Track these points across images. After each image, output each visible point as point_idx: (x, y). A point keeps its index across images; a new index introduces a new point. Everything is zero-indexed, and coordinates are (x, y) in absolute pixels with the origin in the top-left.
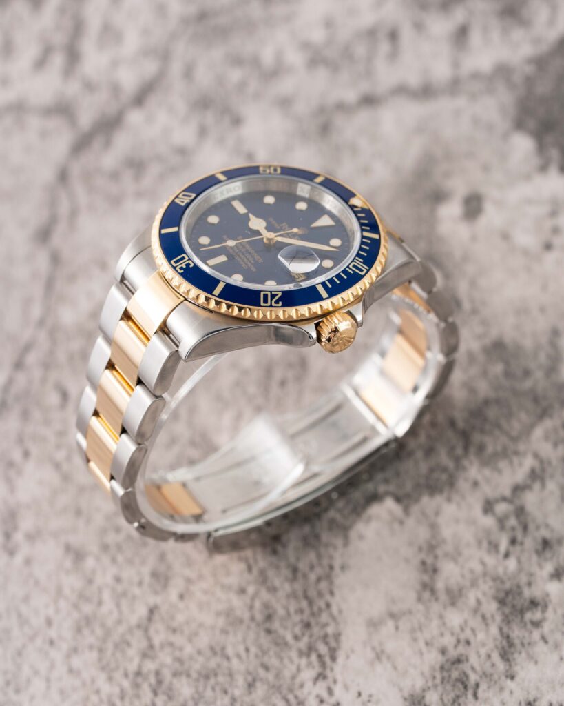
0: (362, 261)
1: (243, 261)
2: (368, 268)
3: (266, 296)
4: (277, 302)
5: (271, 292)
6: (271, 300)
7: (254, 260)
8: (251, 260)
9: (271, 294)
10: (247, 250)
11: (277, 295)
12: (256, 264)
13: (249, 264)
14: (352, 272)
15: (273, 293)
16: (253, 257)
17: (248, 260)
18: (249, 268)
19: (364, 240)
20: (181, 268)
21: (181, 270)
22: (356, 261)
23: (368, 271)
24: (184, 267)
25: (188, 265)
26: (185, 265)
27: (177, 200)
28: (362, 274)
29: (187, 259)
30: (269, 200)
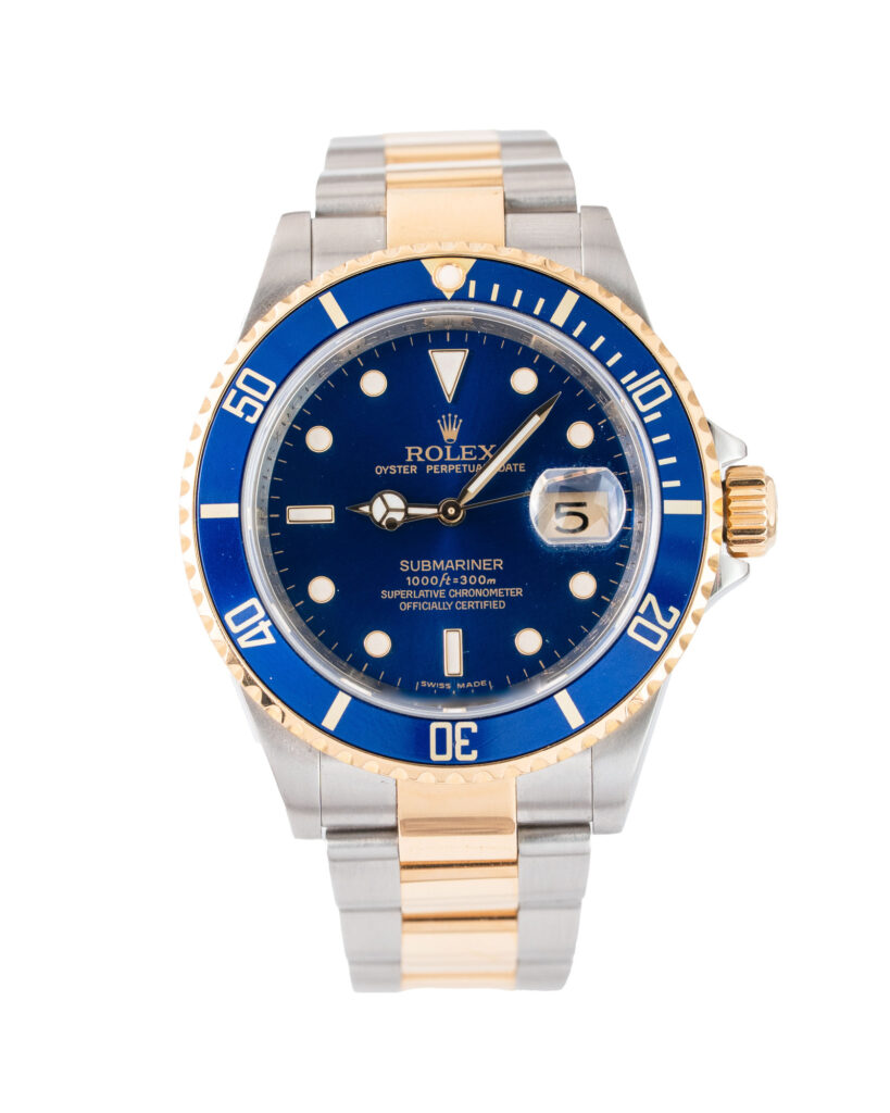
0: (634, 374)
1: (483, 599)
2: (657, 373)
3: (640, 629)
4: (667, 616)
5: (636, 613)
6: (655, 622)
7: (489, 575)
8: (482, 579)
9: (644, 616)
10: (452, 573)
11: (650, 605)
12: (503, 579)
13: (498, 592)
14: (658, 415)
15: (642, 610)
16: (477, 573)
17: (483, 587)
18: (507, 599)
19: (576, 333)
20: (465, 750)
21: (470, 753)
22: (629, 388)
23: (664, 375)
24: (466, 742)
25: (466, 733)
26: (463, 738)
27: (243, 642)
28: (668, 394)
29: (448, 726)
30: (320, 439)
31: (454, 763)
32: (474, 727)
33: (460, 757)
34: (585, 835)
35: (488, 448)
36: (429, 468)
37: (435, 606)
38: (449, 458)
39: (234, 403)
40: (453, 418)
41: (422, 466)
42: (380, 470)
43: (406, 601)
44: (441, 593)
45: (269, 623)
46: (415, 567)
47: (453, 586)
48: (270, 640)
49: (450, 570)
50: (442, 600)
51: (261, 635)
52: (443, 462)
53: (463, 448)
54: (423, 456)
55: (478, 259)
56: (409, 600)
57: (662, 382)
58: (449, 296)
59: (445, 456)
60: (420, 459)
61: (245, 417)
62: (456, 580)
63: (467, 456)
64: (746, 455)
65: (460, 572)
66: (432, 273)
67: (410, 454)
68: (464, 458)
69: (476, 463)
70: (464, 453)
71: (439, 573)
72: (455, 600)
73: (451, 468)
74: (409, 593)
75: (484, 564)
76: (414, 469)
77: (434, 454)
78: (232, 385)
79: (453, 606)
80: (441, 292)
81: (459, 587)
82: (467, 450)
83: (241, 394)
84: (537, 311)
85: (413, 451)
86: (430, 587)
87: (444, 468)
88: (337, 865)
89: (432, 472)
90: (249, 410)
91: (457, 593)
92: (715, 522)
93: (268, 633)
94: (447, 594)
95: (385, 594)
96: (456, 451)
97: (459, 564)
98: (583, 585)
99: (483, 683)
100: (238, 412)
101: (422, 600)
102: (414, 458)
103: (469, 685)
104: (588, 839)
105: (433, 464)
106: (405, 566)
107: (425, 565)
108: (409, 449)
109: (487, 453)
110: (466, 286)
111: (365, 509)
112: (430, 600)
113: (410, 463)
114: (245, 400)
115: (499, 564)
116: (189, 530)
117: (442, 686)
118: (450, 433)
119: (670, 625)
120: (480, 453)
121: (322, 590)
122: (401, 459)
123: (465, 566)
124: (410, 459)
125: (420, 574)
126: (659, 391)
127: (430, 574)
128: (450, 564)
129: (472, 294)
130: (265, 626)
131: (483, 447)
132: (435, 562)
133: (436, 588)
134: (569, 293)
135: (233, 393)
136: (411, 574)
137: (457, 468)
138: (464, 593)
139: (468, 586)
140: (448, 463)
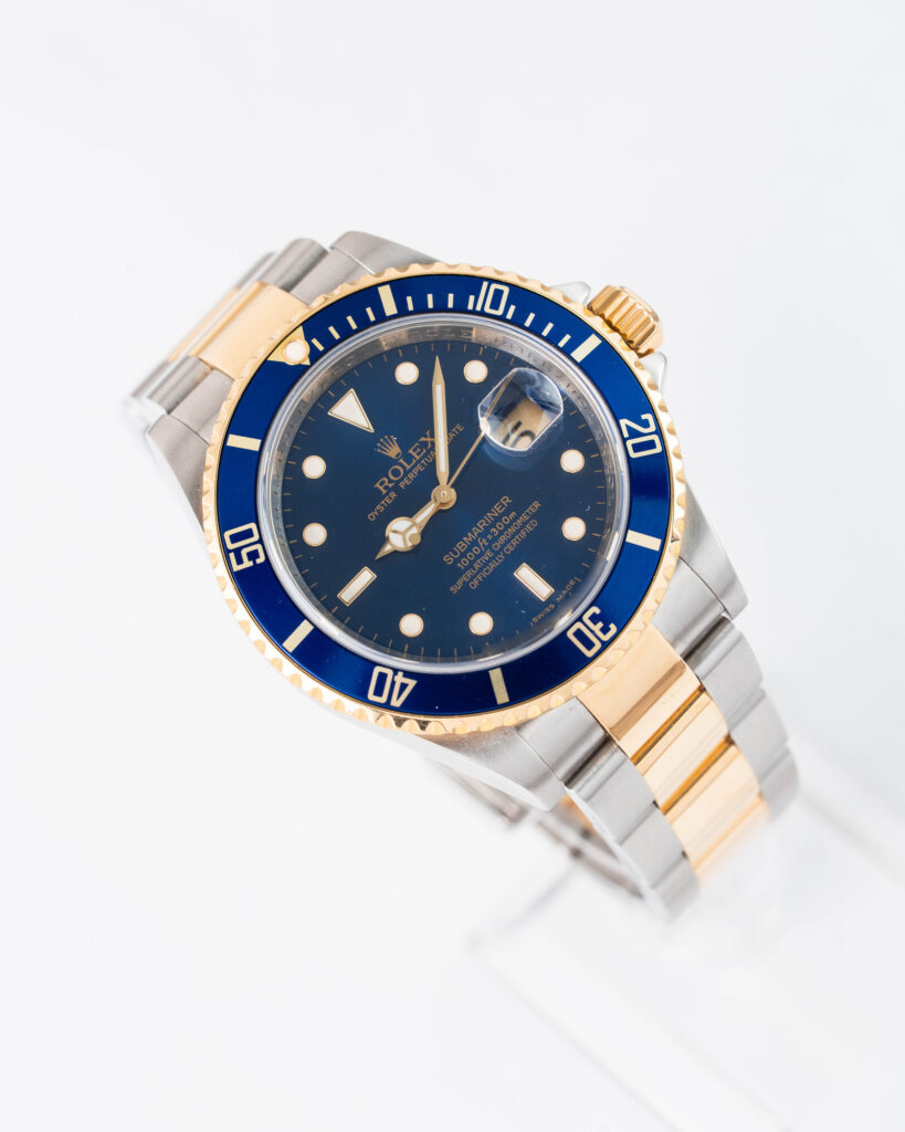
0: (472, 298)
1: (518, 531)
2: (485, 284)
3: (637, 448)
4: (645, 424)
5: (624, 441)
6: (642, 435)
7: (506, 513)
8: (506, 520)
9: (631, 437)
10: (483, 535)
12: (518, 506)
13: (524, 517)
14: (512, 308)
15: (626, 435)
16: (498, 519)
17: (511, 524)
18: (534, 516)
19: (411, 308)
20: (605, 630)
21: (609, 629)
22: (478, 308)
23: (491, 281)
24: (600, 625)
25: (594, 619)
26: (595, 624)
27: (396, 703)
28: (506, 290)
29: (579, 625)
30: (315, 534)
31: (605, 645)
32: (596, 610)
33: (605, 638)
34: (728, 626)
35: (426, 436)
36: (402, 485)
37: (492, 566)
38: (408, 467)
39: (240, 561)
40: (385, 440)
41: (396, 488)
42: (372, 516)
43: (471, 580)
44: (489, 554)
45: (400, 674)
46: (456, 554)
47: (491, 542)
48: (412, 683)
49: (479, 534)
50: (493, 558)
51: (404, 686)
52: (406, 473)
53: (411, 451)
54: (390, 481)
55: (302, 324)
56: (473, 577)
57: (494, 286)
58: (307, 363)
59: (404, 467)
60: (390, 485)
61: (254, 562)
62: (490, 537)
63: (418, 454)
64: (589, 288)
65: (487, 529)
66: (283, 360)
67: (381, 488)
68: (418, 458)
69: (428, 452)
70: (414, 454)
71: (474, 543)
72: (501, 549)
73: (415, 471)
74: (469, 573)
75: (497, 510)
76: (393, 495)
77: (396, 473)
78: (226, 552)
79: (504, 554)
80: (300, 365)
81: (495, 539)
82: (414, 451)
83: (237, 552)
84: (372, 318)
85: (381, 484)
86: (477, 557)
87: (411, 476)
88: (593, 800)
89: (406, 485)
90: (253, 555)
91: (498, 544)
92: (615, 340)
93: (406, 681)
94: (493, 551)
95: (454, 589)
96: (409, 459)
97: (482, 524)
98: (572, 461)
99: (572, 583)
100: (247, 564)
101: (480, 570)
102: (386, 488)
103: (564, 592)
104: (733, 627)
105: (402, 479)
106: (448, 559)
107: (460, 546)
108: (377, 485)
109: (429, 439)
110: (312, 347)
111: (388, 548)
112: (486, 564)
113: (387, 494)
114: (244, 553)
115: (506, 500)
116: (291, 668)
117: (548, 610)
118: (393, 451)
119: (652, 428)
120: (425, 444)
121: (412, 625)
122: (379, 497)
123: (487, 522)
124: (384, 492)
125: (463, 555)
126: (498, 294)
127: (469, 549)
128: (476, 531)
129: (321, 348)
130: (400, 679)
131: (423, 439)
132: (465, 539)
133: (482, 553)
134: (380, 289)
135: (232, 555)
136: (457, 561)
137: (419, 468)
138: (503, 539)
139: (501, 533)
140: (410, 470)
